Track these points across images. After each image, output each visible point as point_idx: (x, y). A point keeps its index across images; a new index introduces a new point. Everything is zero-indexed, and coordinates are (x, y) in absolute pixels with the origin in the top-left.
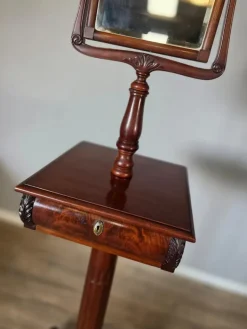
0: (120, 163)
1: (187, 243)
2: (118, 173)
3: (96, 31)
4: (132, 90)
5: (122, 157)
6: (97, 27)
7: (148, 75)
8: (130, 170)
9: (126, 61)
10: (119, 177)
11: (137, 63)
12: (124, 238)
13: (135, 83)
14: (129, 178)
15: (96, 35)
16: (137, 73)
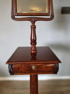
0: (33, 49)
1: (59, 64)
2: (33, 52)
3: (18, 13)
4: (31, 28)
5: (33, 47)
6: (18, 12)
7: (35, 23)
8: (36, 50)
9: (28, 20)
10: (33, 53)
11: (31, 20)
12: (42, 68)
13: (32, 25)
14: (36, 52)
15: (18, 14)
16: (32, 23)
